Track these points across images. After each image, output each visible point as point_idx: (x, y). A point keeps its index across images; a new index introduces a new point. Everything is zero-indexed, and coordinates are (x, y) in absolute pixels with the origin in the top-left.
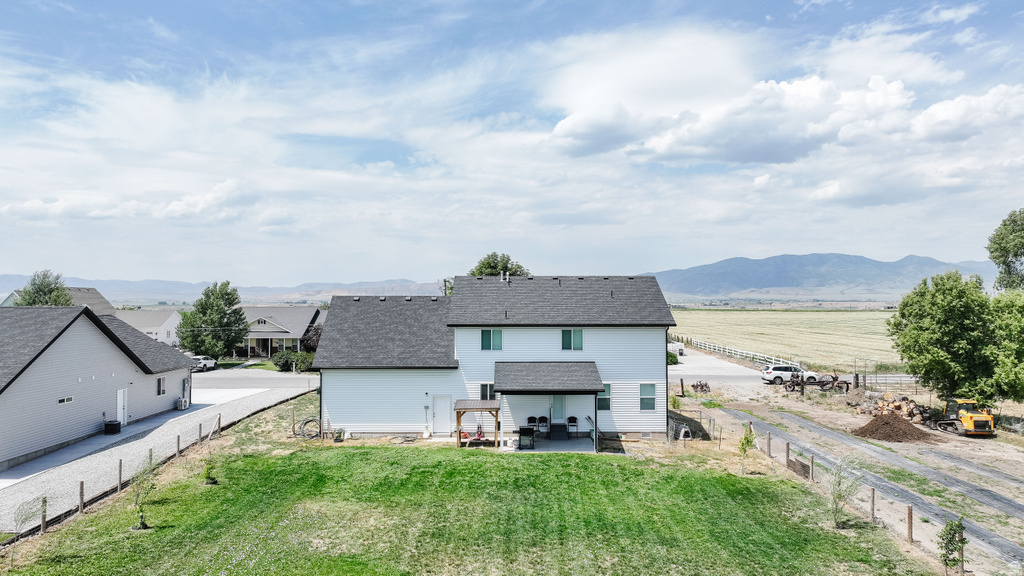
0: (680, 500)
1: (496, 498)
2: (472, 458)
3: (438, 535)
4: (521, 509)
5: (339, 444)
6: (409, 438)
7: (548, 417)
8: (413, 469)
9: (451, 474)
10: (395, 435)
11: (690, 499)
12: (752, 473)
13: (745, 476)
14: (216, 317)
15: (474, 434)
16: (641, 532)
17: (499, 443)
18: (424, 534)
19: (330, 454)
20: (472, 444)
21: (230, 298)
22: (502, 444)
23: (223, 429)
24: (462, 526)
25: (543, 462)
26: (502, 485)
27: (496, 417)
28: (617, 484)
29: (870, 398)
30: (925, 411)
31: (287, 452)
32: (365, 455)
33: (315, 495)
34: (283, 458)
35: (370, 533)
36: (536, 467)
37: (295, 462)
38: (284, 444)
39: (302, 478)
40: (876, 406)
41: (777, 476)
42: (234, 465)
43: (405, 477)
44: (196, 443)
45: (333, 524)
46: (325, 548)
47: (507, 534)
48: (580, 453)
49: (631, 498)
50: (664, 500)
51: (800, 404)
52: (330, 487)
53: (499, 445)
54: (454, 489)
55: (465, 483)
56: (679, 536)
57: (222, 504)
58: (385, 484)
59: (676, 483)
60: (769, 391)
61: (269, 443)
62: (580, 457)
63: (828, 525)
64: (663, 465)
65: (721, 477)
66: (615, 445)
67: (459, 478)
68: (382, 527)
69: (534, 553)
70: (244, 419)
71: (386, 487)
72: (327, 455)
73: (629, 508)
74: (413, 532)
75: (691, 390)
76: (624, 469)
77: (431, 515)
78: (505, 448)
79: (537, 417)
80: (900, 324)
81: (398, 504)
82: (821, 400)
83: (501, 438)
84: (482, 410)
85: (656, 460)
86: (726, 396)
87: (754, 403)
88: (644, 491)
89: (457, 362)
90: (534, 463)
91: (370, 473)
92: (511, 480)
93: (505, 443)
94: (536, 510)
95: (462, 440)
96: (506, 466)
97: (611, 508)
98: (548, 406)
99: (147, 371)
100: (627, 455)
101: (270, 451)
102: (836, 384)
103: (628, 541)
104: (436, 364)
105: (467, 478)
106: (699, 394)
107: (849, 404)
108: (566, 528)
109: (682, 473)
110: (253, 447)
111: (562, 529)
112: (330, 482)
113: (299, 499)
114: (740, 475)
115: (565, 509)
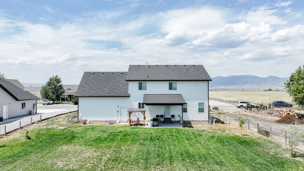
0: (219, 145)
1: (143, 144)
2: (134, 129)
3: (115, 160)
4: (153, 149)
5: (85, 125)
6: (111, 123)
7: (164, 115)
8: (111, 133)
9: (125, 135)
10: (106, 122)
11: (223, 145)
12: (244, 135)
13: (242, 136)
14: (53, 87)
15: (136, 121)
16: (206, 159)
17: (145, 124)
18: (109, 160)
19: (80, 128)
20: (135, 125)
21: (58, 81)
22: (146, 125)
23: (43, 120)
24: (127, 156)
25: (162, 131)
26: (146, 140)
27: (144, 114)
28: (192, 139)
29: (277, 111)
30: (299, 115)
31: (64, 128)
32: (93, 129)
33: (68, 143)
34: (61, 130)
35: (85, 159)
36: (159, 133)
37: (65, 131)
38: (64, 125)
39: (66, 137)
40: (280, 114)
41: (255, 136)
42: (41, 132)
43: (107, 136)
44: (29, 125)
45: (71, 155)
46: (62, 166)
47: (146, 159)
48: (176, 128)
49: (199, 145)
50: (213, 145)
51: (251, 113)
52: (76, 140)
53: (145, 125)
54: (126, 141)
55: (131, 139)
56: (223, 160)
57: (27, 147)
58: (98, 139)
59: (216, 139)
60: (239, 110)
61: (58, 125)
62: (177, 129)
63: (288, 156)
64: (209, 132)
65: (233, 136)
66: (189, 125)
67: (128, 137)
68: (92, 157)
69: (158, 168)
70: (53, 117)
71: (99, 140)
72: (79, 129)
73: (199, 149)
74: (105, 158)
75: (212, 110)
76: (194, 133)
77: (114, 151)
78: (147, 126)
79: (160, 115)
80: (290, 84)
81: (101, 147)
82: (258, 112)
83: (146, 123)
84: (139, 111)
85: (206, 130)
86: (225, 111)
87: (235, 113)
88: (204, 142)
89: (130, 94)
90: (159, 131)
91: (93, 135)
92: (149, 138)
93: (147, 125)
94: (159, 149)
95: (131, 124)
96: (148, 132)
97: (191, 149)
98: (164, 111)
99: (17, 99)
100: (195, 128)
101: (58, 127)
102: (262, 107)
103: (201, 163)
104: (121, 95)
105: (131, 137)
106: (215, 111)
107: (269, 113)
108: (173, 157)
109: (217, 135)
110: (52, 126)
111: (171, 158)
112: (76, 138)
113: (61, 145)
114: (240, 135)
115: (172, 149)
